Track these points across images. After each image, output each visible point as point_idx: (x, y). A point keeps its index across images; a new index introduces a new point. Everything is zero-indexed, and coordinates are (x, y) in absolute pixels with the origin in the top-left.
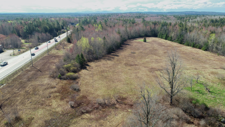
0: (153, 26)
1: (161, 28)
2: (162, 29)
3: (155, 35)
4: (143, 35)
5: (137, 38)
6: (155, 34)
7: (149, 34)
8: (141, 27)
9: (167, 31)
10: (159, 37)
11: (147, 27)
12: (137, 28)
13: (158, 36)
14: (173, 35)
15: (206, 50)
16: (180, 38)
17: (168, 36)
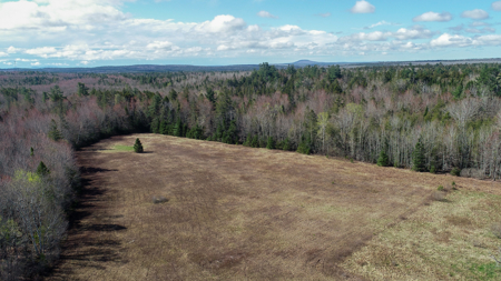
1: (157, 108)
11: (116, 109)
13: (154, 128)
14: (203, 122)
15: (311, 152)
16: (227, 129)
17: (186, 128)
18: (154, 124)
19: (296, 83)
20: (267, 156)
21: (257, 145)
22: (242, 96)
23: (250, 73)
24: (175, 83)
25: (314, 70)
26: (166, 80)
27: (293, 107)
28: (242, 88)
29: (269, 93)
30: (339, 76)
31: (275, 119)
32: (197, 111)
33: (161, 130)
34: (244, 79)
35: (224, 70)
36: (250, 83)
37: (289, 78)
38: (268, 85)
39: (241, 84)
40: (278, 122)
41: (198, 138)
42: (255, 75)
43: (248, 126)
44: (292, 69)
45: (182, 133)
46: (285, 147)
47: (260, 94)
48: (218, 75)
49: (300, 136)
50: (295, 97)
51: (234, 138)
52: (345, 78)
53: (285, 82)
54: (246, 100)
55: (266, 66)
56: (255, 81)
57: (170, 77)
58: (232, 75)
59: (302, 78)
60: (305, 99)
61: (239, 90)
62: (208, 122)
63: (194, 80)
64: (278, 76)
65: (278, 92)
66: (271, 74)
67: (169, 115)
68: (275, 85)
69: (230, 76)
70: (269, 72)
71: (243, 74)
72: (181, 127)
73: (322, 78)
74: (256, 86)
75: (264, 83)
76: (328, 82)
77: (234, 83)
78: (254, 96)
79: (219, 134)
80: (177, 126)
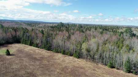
0: (13, 33)
1: (23, 35)
2: (25, 36)
4: (4, 42)
6: (17, 41)
7: (11, 41)
9: (30, 38)
11: (8, 34)
13: (22, 42)
14: (38, 42)
15: (79, 58)
16: (47, 45)
17: (33, 43)
18: (22, 40)
19: (70, 28)
20: (61, 59)
21: (57, 52)
22: (54, 31)
24: (36, 26)
25: (74, 25)
26: (34, 25)
27: (69, 38)
28: (54, 29)
29: (62, 31)
30: (81, 27)
32: (37, 37)
33: (24, 43)
34: (55, 26)
35: (50, 23)
36: (57, 27)
37: (68, 27)
38: (62, 28)
39: (54, 27)
40: (66, 43)
41: (36, 47)
42: (58, 25)
43: (55, 44)
44: (68, 24)
45: (31, 44)
46: (68, 54)
47: (59, 31)
48: (48, 24)
49: (75, 51)
50: (70, 33)
51: (49, 49)
52: (83, 28)
53: (66, 28)
54: (55, 33)
55: (61, 23)
56: (58, 27)
57: (35, 24)
58: (52, 25)
59: (72, 27)
60: (73, 34)
61: (53, 29)
62: (40, 41)
63: (41, 25)
64: (65, 26)
65: (65, 31)
67: (27, 38)
68: (64, 29)
69: (51, 25)
70: (62, 25)
71: (55, 25)
72: (31, 42)
73: (77, 28)
74: (58, 28)
75: (61, 27)
76: (79, 29)
77: (52, 27)
78: (58, 32)
79: (44, 46)
80: (29, 42)
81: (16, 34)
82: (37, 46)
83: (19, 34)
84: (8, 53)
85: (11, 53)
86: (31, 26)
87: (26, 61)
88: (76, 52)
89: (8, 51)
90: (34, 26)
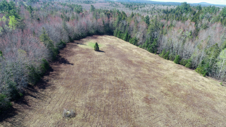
0: (106, 19)
1: (119, 23)
2: (120, 25)
3: (110, 32)
4: (93, 31)
5: (84, 37)
7: (102, 31)
8: (89, 21)
9: (127, 29)
10: (116, 36)
11: (99, 20)
12: (83, 21)
13: (115, 34)
14: (138, 36)
15: (207, 75)
16: (152, 43)
17: (130, 37)
18: (115, 31)
19: (201, 16)
20: (172, 71)
21: (167, 58)
22: (168, 20)
23: (176, 7)
24: (139, 8)
25: (213, 9)
26: (136, 6)
27: (195, 34)
28: (169, 15)
29: (184, 20)
31: (184, 41)
32: (138, 27)
33: (118, 35)
34: (172, 10)
35: (164, 4)
36: (174, 12)
37: (197, 12)
38: (184, 14)
40: (186, 44)
41: (134, 45)
42: (178, 8)
43: (165, 44)
44: (199, 7)
45: (127, 39)
46: (187, 65)
47: (178, 20)
48: (160, 7)
50: (199, 25)
51: (154, 50)
53: (194, 14)
54: (169, 23)
55: (185, 4)
56: (177, 12)
57: (138, 6)
59: (206, 13)
60: (206, 27)
61: (167, 16)
62: (142, 36)
63: (148, 8)
64: (191, 10)
65: (189, 20)
66: (186, 9)
67: (123, 28)
68: (188, 16)
69: (165, 8)
70: (186, 7)
71: (172, 7)
72: (127, 36)
73: (218, 15)
74: (177, 14)
75: (182, 13)
76: (222, 17)
77: (166, 12)
78: (174, 22)
79: (146, 45)
80: (125, 35)
81: (109, 21)
82: (136, 43)
83: (114, 21)
84: (97, 49)
85: (100, 48)
86: (132, 8)
87: (118, 64)
88: (203, 63)
89: (97, 44)
90: (135, 8)
